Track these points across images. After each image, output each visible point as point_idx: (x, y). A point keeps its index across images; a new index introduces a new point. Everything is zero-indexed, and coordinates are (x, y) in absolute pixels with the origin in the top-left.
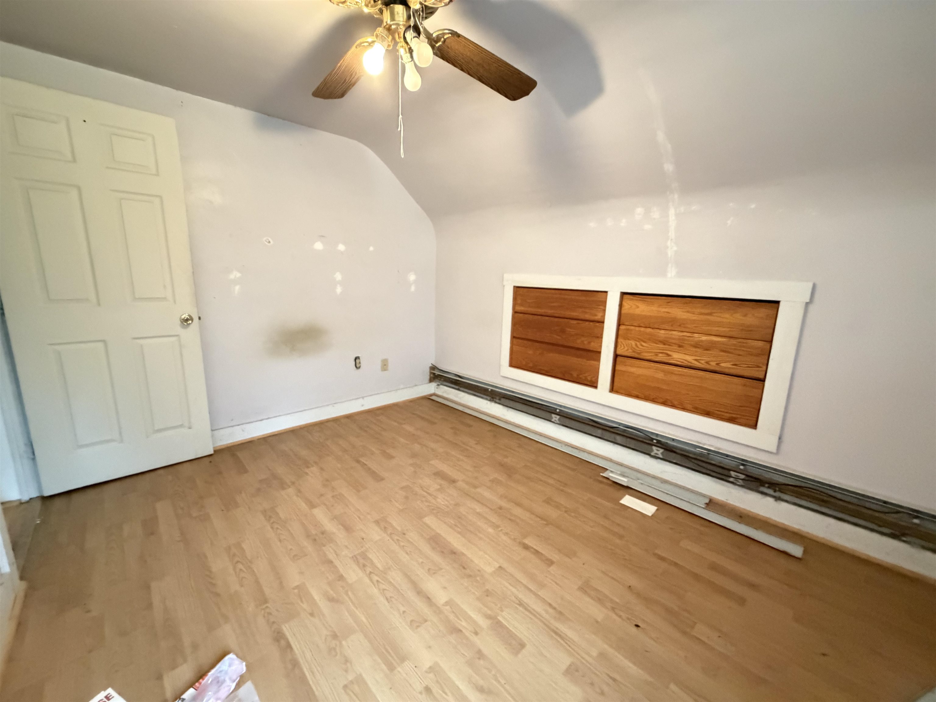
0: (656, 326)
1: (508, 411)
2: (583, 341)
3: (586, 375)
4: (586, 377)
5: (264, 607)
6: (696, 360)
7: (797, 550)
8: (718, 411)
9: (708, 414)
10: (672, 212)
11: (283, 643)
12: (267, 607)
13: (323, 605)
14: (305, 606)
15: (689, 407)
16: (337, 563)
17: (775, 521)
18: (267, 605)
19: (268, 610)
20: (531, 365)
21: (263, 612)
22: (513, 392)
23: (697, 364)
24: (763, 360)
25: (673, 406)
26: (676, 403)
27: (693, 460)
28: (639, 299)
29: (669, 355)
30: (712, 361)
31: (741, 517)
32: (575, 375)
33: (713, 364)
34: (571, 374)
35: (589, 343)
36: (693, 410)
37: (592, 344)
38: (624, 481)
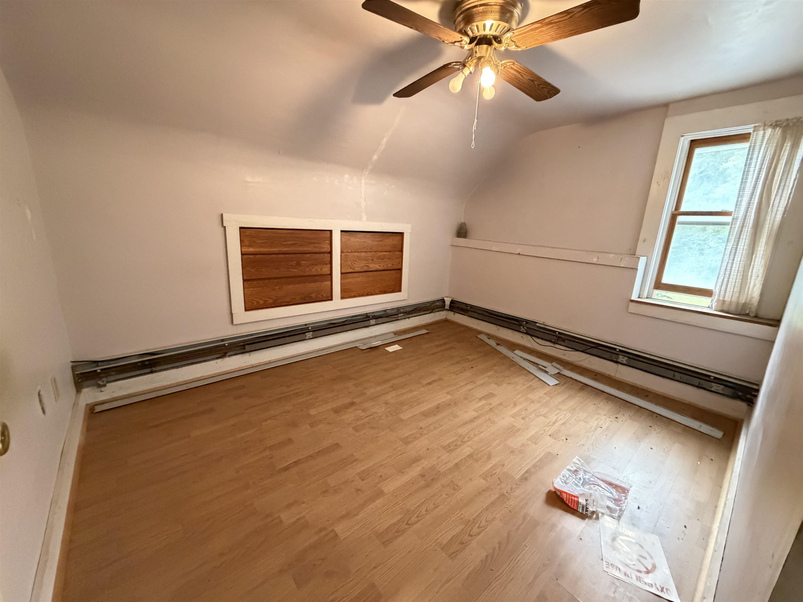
0: (360, 251)
1: (250, 355)
2: (317, 269)
3: (322, 294)
4: (322, 295)
5: (507, 494)
6: (379, 266)
7: (424, 331)
8: (388, 289)
9: (385, 292)
10: (363, 181)
11: (526, 475)
12: (507, 492)
13: (494, 461)
14: (498, 471)
15: (377, 292)
16: (457, 461)
17: (411, 327)
18: (505, 493)
19: (509, 491)
20: (270, 301)
21: (512, 494)
22: (252, 335)
23: (380, 268)
24: (400, 260)
25: (372, 294)
26: (372, 292)
27: (389, 317)
28: (350, 234)
29: (368, 266)
30: (385, 265)
31: (404, 332)
32: (313, 295)
33: (385, 266)
34: (311, 297)
35: (321, 269)
36: (380, 293)
37: (324, 270)
38: (379, 343)
